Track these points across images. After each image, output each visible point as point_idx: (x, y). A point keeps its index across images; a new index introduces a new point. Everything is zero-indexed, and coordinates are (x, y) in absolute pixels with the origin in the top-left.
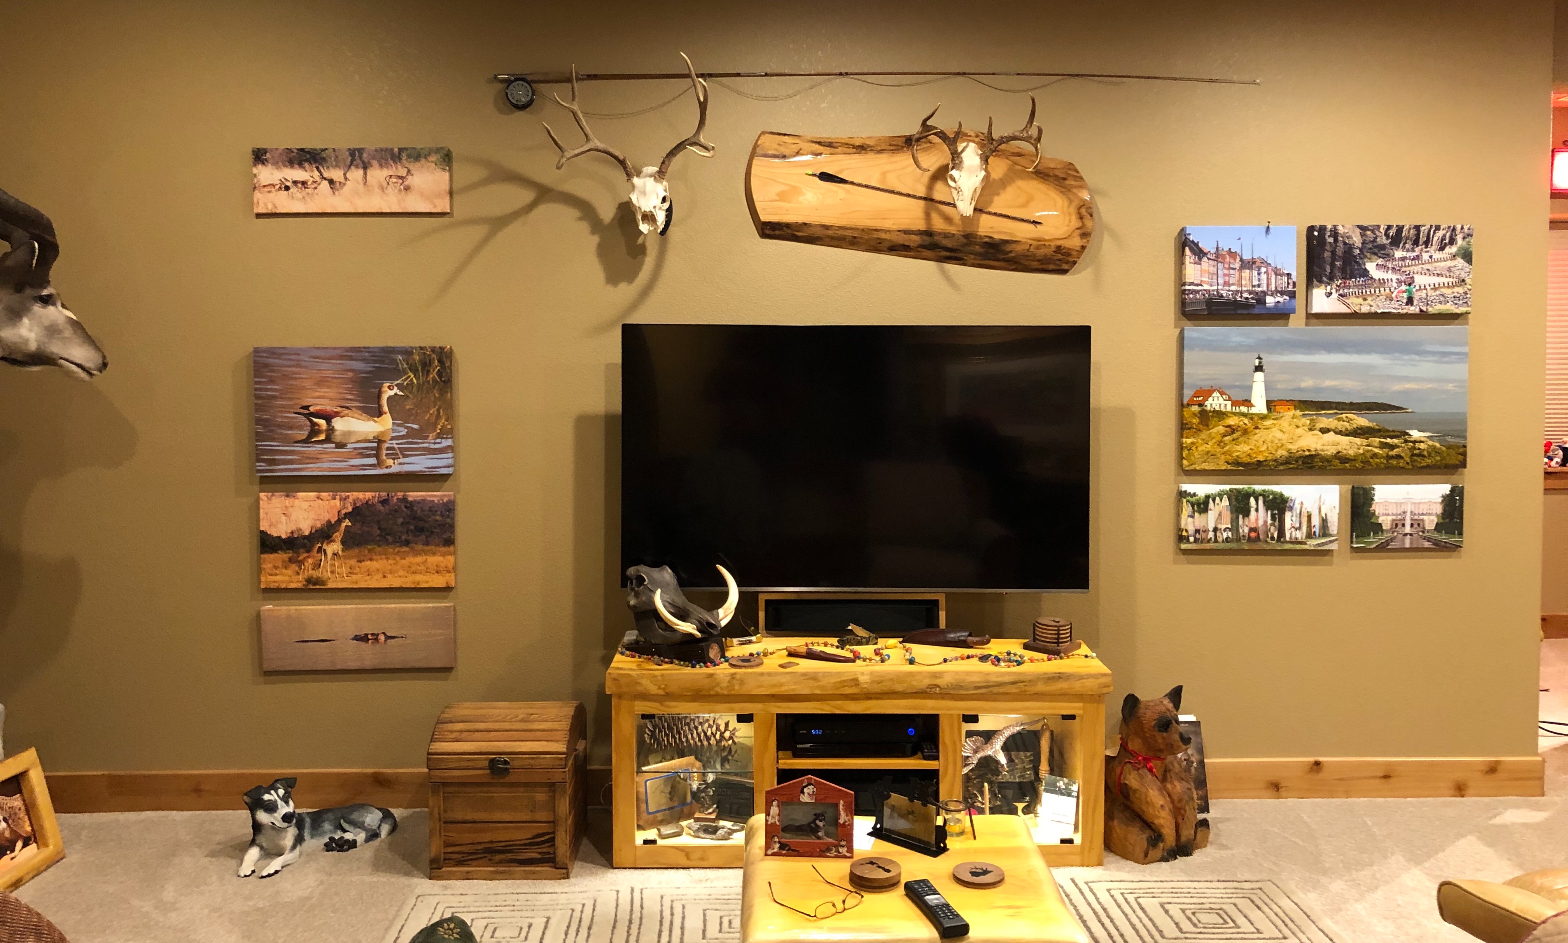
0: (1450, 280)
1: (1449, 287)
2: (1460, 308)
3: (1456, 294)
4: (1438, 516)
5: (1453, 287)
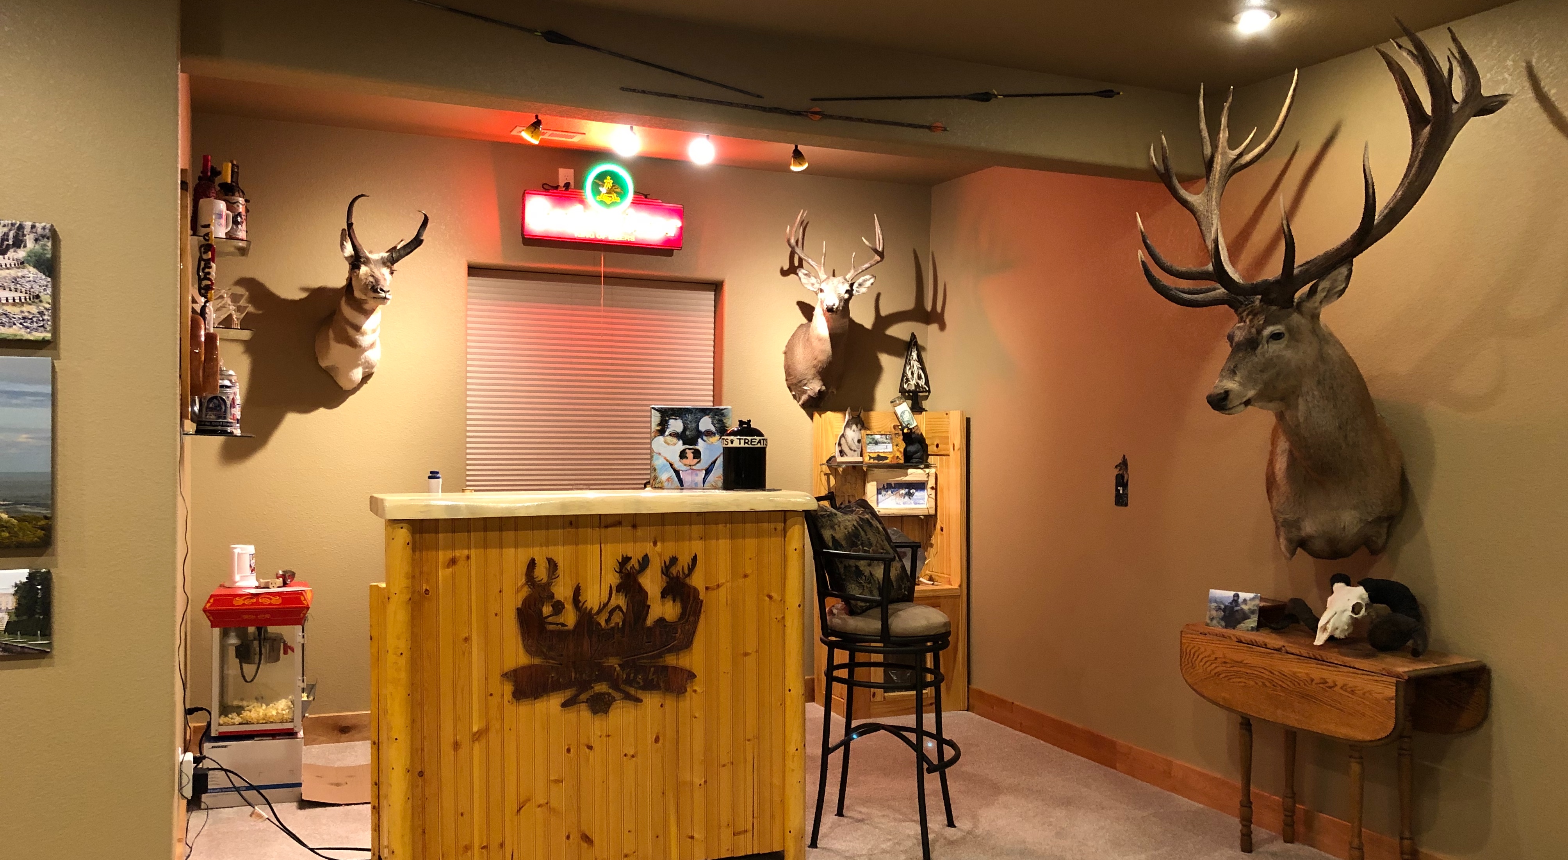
0: (17, 295)
1: (14, 304)
2: (34, 333)
3: (26, 314)
4: (9, 613)
5: (22, 304)
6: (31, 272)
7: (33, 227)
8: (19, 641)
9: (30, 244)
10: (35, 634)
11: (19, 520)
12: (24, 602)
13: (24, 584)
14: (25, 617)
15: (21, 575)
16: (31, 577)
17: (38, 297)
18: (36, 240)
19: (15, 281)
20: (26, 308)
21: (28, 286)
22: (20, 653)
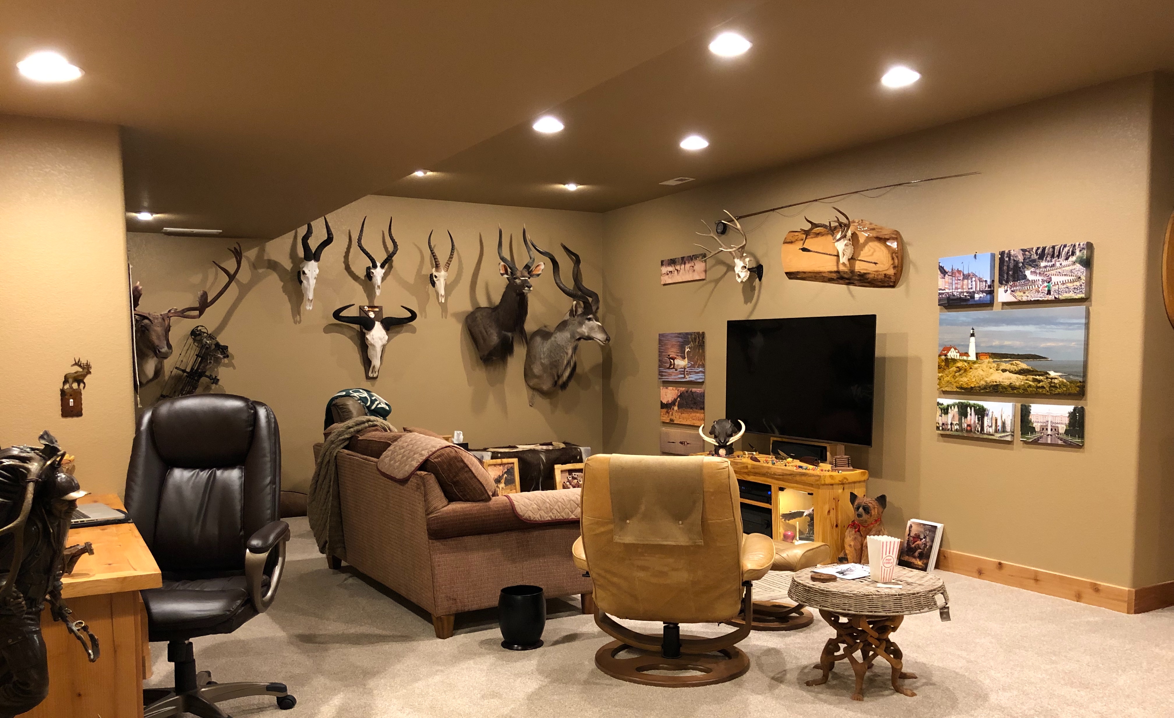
0: (1072, 278)
1: (1071, 282)
2: (1078, 295)
3: (1075, 286)
4: (1066, 425)
5: (1074, 282)
6: (1078, 266)
7: (1079, 245)
8: (1069, 438)
9: (1078, 253)
10: (1076, 437)
11: (1070, 383)
12: (1071, 421)
13: (1072, 413)
14: (1072, 428)
15: (1071, 408)
16: (1075, 409)
17: (1080, 278)
18: (1080, 251)
19: (1071, 271)
20: (1075, 283)
21: (1076, 273)
22: (1070, 444)
